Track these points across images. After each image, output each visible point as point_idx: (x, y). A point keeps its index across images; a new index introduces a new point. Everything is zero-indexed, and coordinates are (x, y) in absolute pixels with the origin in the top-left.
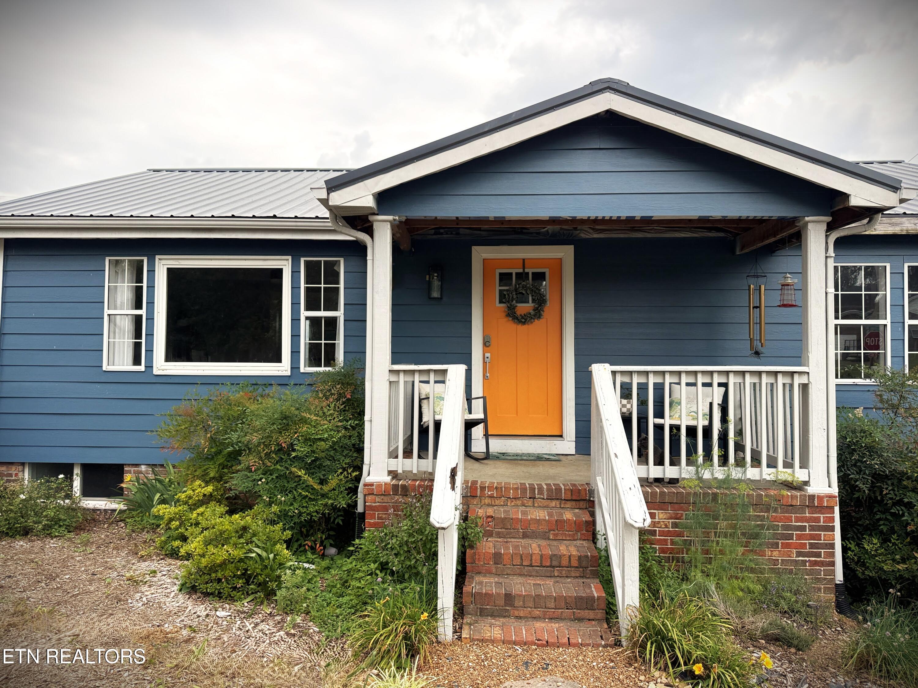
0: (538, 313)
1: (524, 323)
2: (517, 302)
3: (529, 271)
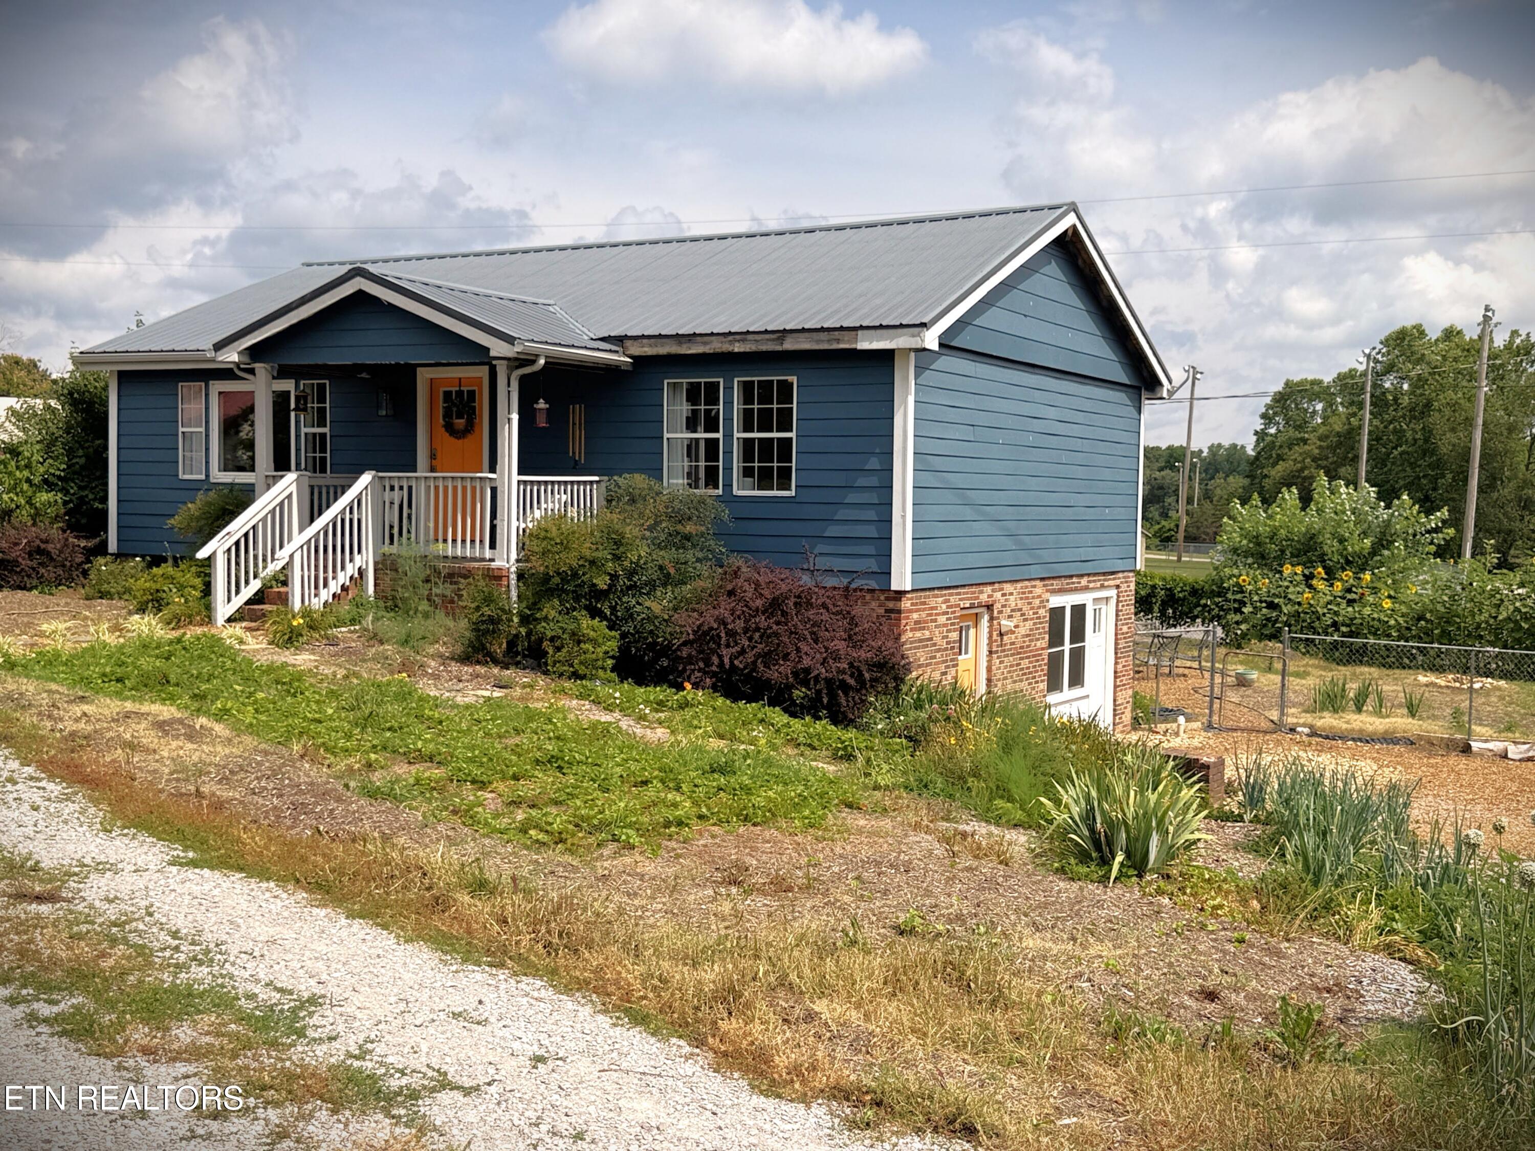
1: (459, 438)
2: (455, 418)
3: (465, 389)
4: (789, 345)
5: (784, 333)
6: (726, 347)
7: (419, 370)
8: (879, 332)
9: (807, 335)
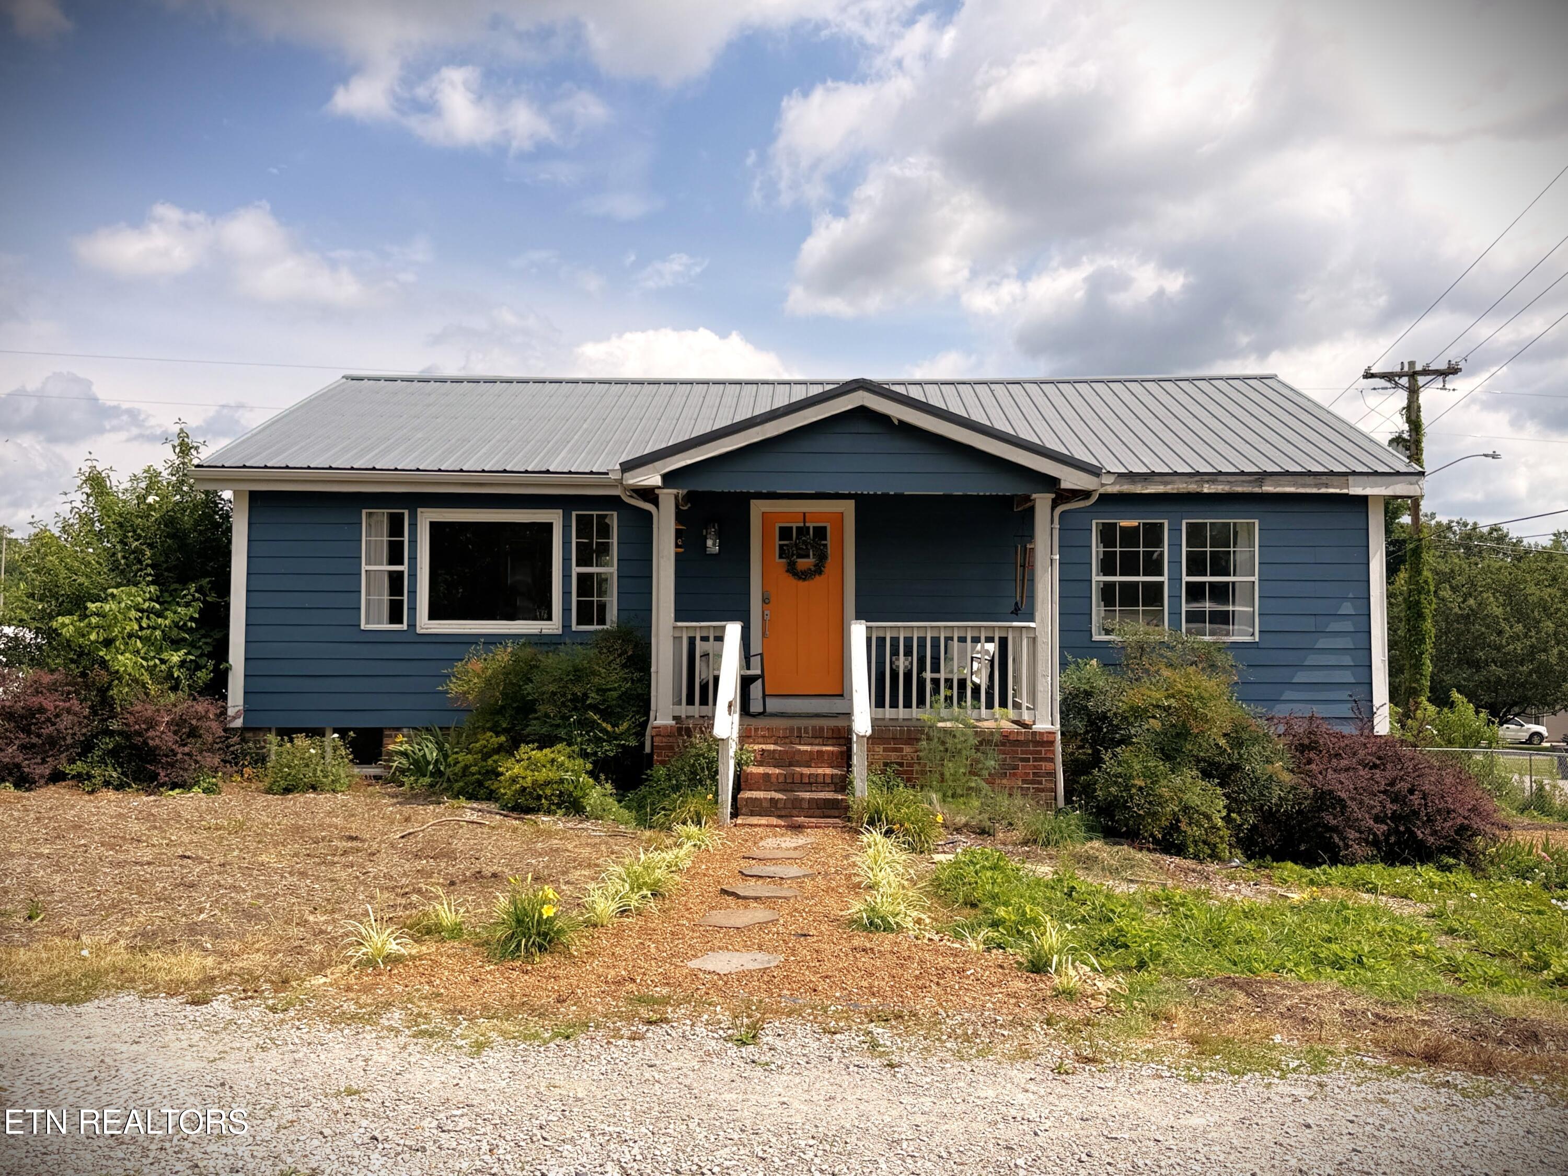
0: (818, 570)
1: (804, 580)
2: (798, 557)
3: (811, 525)
4: (1269, 488)
5: (1264, 475)
6: (1193, 488)
7: (753, 502)
8: (1372, 478)
9: (1289, 478)
